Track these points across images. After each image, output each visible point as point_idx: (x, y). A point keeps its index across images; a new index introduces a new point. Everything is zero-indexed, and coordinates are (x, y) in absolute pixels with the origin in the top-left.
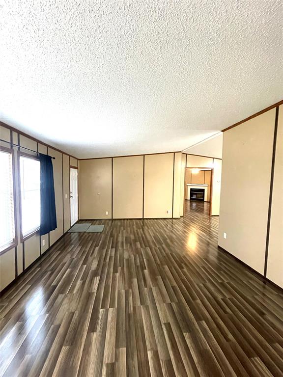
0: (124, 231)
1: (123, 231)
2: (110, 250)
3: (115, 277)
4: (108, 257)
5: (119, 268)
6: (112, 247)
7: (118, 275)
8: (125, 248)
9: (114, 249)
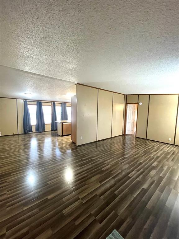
0: (80, 198)
1: (82, 199)
2: (134, 177)
3: (143, 161)
4: (139, 172)
5: (138, 163)
6: (130, 178)
7: (141, 162)
8: (120, 171)
9: (129, 175)
